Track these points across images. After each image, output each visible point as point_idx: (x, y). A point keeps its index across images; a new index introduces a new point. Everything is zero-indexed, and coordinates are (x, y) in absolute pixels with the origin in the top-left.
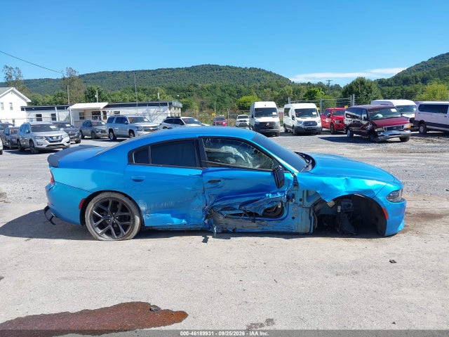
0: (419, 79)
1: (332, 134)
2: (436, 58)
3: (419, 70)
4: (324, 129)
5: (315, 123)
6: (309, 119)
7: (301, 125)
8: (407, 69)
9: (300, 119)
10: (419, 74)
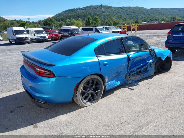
0: (60, 20)
1: (52, 41)
2: (64, 12)
3: (59, 16)
4: (49, 39)
5: (45, 37)
6: (42, 35)
7: (39, 38)
8: (55, 15)
9: (38, 35)
10: (60, 17)
